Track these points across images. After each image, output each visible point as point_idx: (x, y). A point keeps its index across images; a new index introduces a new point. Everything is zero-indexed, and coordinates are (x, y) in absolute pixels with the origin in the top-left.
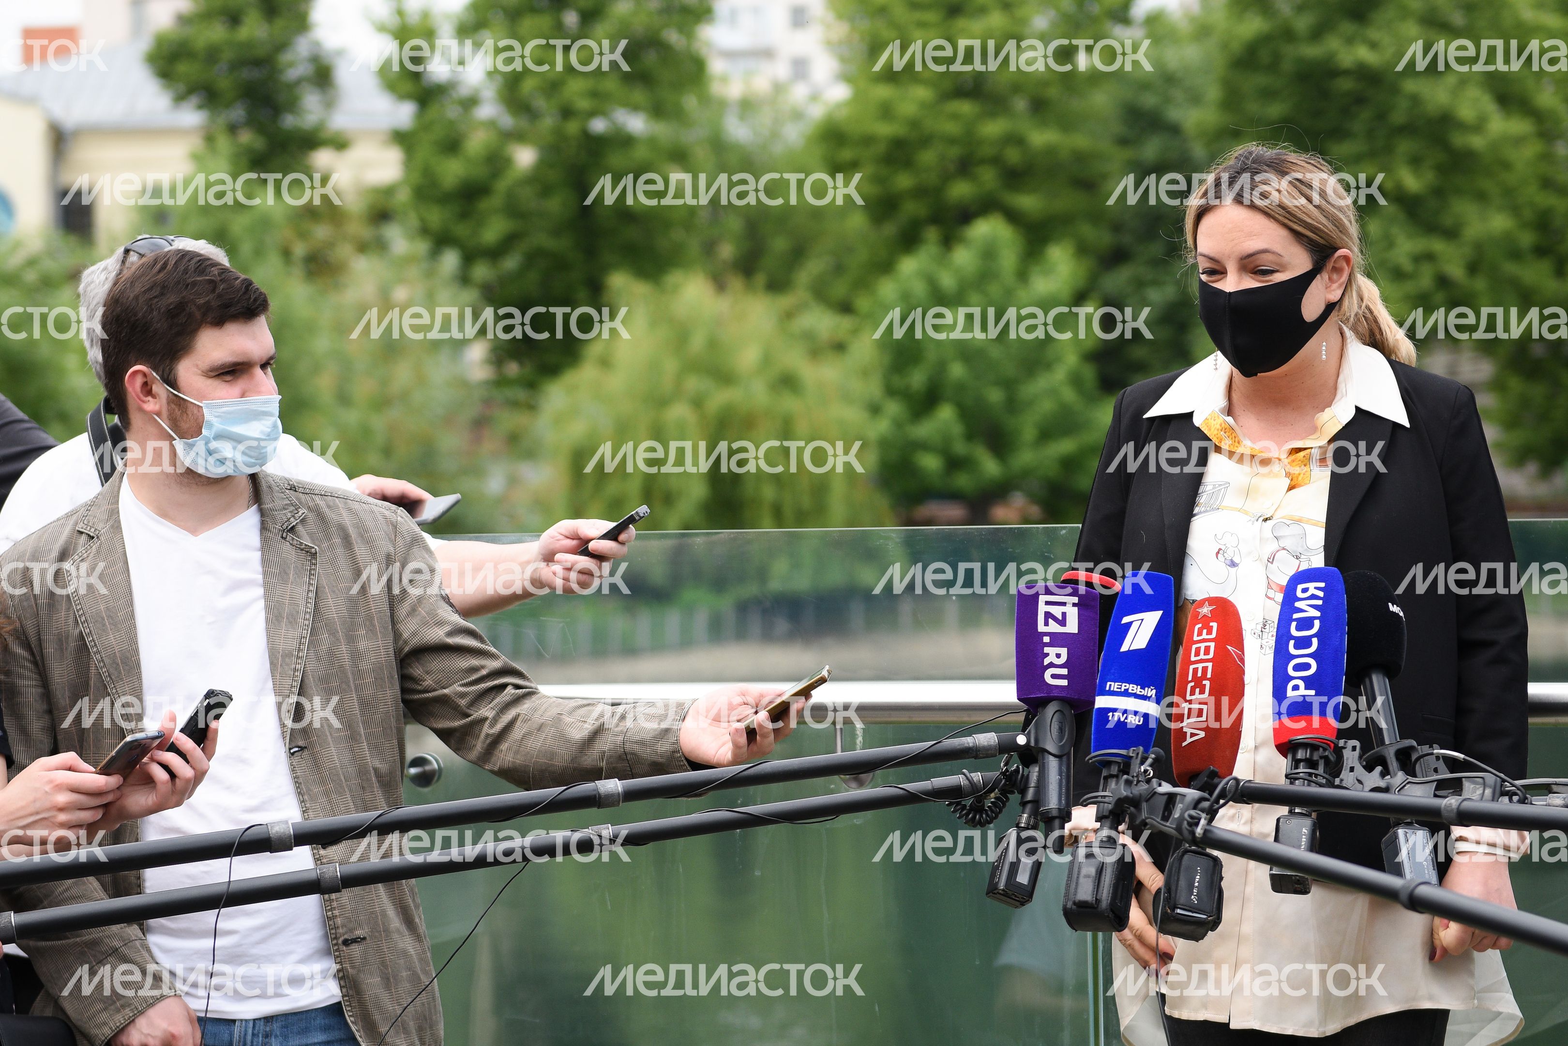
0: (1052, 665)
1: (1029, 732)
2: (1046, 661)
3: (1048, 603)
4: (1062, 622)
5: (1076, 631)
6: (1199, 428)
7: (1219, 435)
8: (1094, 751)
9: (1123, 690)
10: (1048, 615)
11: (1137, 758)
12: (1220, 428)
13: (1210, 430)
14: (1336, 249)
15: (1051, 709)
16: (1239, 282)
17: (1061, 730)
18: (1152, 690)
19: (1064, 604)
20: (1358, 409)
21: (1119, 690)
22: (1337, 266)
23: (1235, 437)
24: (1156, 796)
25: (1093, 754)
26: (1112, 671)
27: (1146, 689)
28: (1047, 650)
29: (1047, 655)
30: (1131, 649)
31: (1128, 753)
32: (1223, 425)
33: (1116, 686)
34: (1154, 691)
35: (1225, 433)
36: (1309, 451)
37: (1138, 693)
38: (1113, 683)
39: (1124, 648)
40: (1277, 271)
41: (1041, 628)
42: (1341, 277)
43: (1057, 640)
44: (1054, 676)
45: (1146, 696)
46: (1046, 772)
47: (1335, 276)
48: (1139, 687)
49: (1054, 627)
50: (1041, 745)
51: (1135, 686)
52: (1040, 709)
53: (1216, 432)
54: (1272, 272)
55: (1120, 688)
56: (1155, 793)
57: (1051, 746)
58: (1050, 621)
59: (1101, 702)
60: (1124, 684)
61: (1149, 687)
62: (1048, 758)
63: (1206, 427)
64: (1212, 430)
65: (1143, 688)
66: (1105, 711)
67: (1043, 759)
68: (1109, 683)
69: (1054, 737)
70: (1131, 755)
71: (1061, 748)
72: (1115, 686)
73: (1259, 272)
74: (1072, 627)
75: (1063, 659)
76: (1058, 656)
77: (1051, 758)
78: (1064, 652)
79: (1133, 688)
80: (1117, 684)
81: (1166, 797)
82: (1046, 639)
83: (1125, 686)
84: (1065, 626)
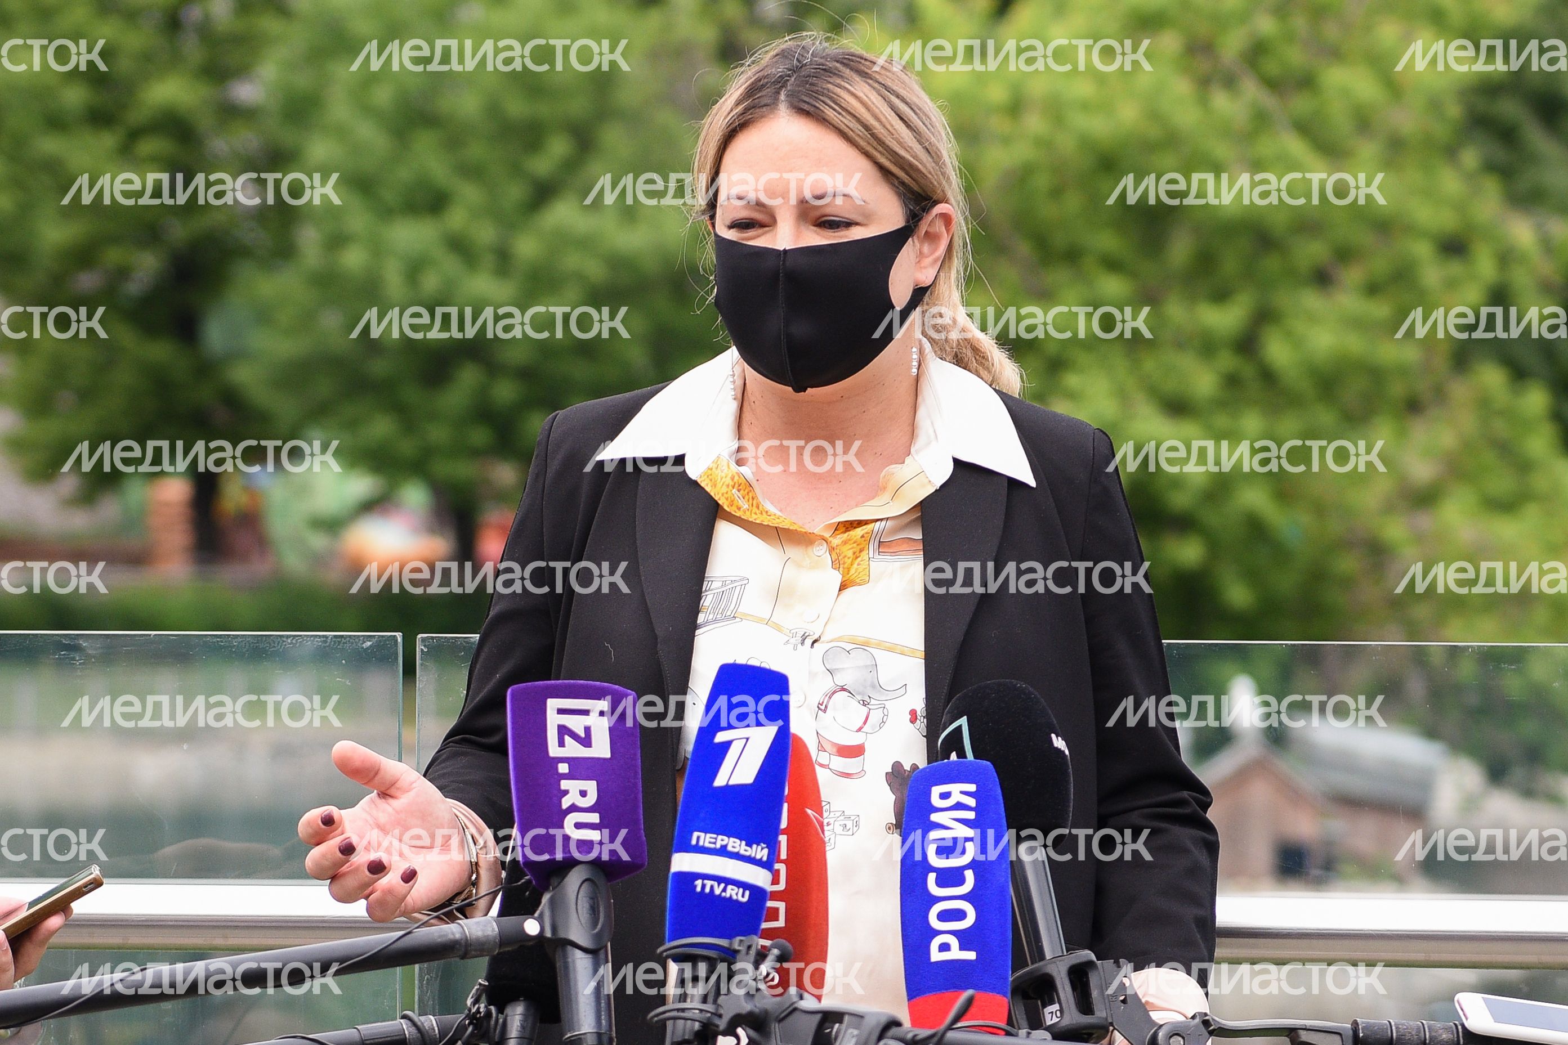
0: (574, 808)
1: (541, 915)
2: (566, 803)
3: (561, 711)
4: (586, 741)
5: (608, 755)
6: (695, 483)
7: (729, 495)
8: (671, 940)
9: (718, 846)
10: (563, 731)
11: (747, 953)
12: (731, 483)
13: (715, 485)
14: (936, 203)
15: (574, 879)
16: (798, 235)
17: (594, 910)
18: (762, 849)
19: (586, 712)
20: (957, 462)
21: (712, 846)
22: (931, 230)
23: (753, 498)
24: (796, 1014)
25: (668, 945)
26: (702, 815)
27: (754, 846)
28: (565, 784)
29: (566, 792)
30: (731, 783)
31: (731, 944)
32: (736, 478)
33: (708, 839)
34: (766, 851)
35: (739, 491)
36: (870, 527)
37: (742, 852)
38: (702, 835)
39: (720, 781)
40: (857, 224)
41: (554, 750)
42: (935, 250)
43: (580, 768)
44: (578, 826)
45: (754, 858)
46: (572, 976)
47: (926, 249)
48: (744, 843)
49: (573, 749)
50: (562, 935)
51: (738, 841)
52: (554, 881)
53: (724, 489)
54: (849, 224)
55: (715, 843)
56: (795, 1009)
57: (578, 931)
58: (567, 738)
59: (682, 862)
60: (720, 837)
61: (758, 844)
62: (573, 955)
63: (707, 481)
64: (719, 485)
65: (749, 844)
66: (688, 878)
67: (565, 956)
68: (696, 834)
69: (583, 921)
70: (736, 947)
71: (598, 937)
72: (706, 839)
73: (826, 223)
74: (601, 748)
75: (591, 799)
76: (583, 794)
77: (579, 954)
78: (591, 787)
79: (735, 845)
80: (709, 835)
81: (818, 1017)
82: (563, 768)
83: (721, 840)
84: (590, 746)
